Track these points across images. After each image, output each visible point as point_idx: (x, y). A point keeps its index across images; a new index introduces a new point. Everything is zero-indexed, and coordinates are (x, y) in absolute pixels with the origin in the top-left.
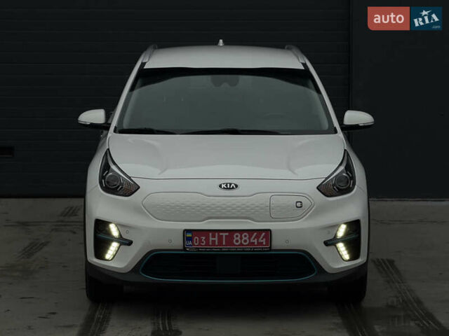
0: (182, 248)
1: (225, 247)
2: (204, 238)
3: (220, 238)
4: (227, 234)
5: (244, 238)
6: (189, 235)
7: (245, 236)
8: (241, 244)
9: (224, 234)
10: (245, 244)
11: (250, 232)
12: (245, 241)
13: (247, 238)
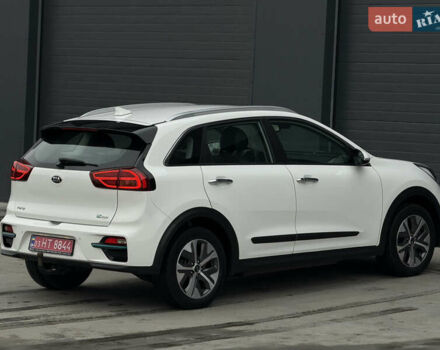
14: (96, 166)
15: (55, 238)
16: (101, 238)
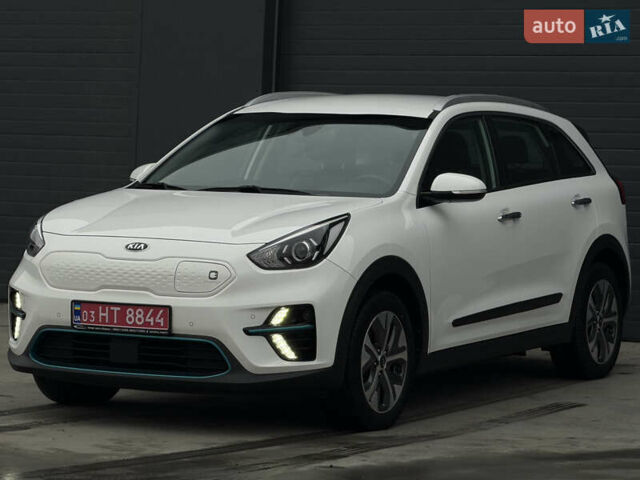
0: (70, 325)
1: (116, 326)
2: (93, 312)
3: (111, 313)
4: (119, 309)
5: (138, 316)
6: (78, 308)
7: (140, 313)
8: (135, 324)
9: (116, 309)
10: (138, 323)
11: (146, 307)
12: (140, 320)
13: (141, 316)
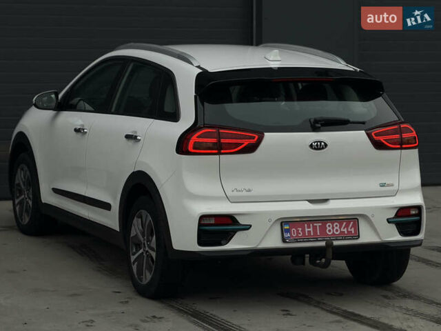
14: (363, 123)
15: (324, 220)
16: (395, 211)
